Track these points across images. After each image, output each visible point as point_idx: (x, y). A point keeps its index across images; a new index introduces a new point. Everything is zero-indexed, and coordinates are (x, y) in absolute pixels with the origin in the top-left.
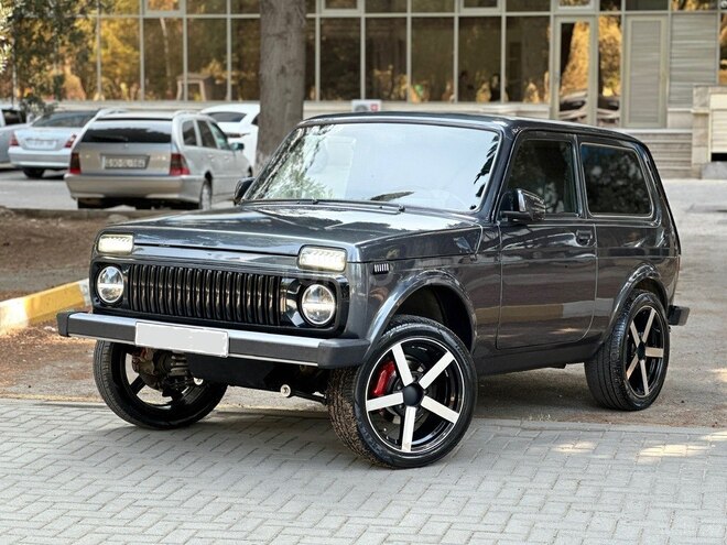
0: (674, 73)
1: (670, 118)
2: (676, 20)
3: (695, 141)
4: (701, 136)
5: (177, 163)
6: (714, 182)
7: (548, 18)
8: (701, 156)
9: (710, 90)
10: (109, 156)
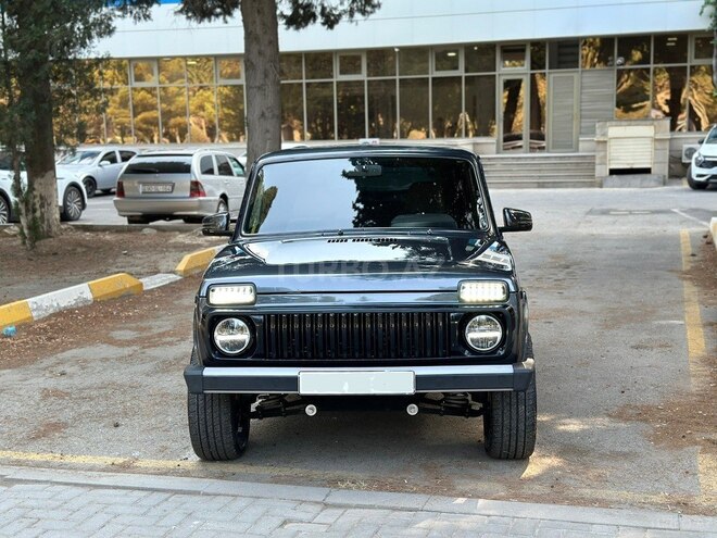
0: (583, 113)
1: (581, 145)
2: (585, 75)
3: (597, 161)
4: (601, 158)
5: (196, 189)
6: (612, 190)
7: (494, 76)
8: (601, 171)
9: (608, 124)
10: (144, 184)
